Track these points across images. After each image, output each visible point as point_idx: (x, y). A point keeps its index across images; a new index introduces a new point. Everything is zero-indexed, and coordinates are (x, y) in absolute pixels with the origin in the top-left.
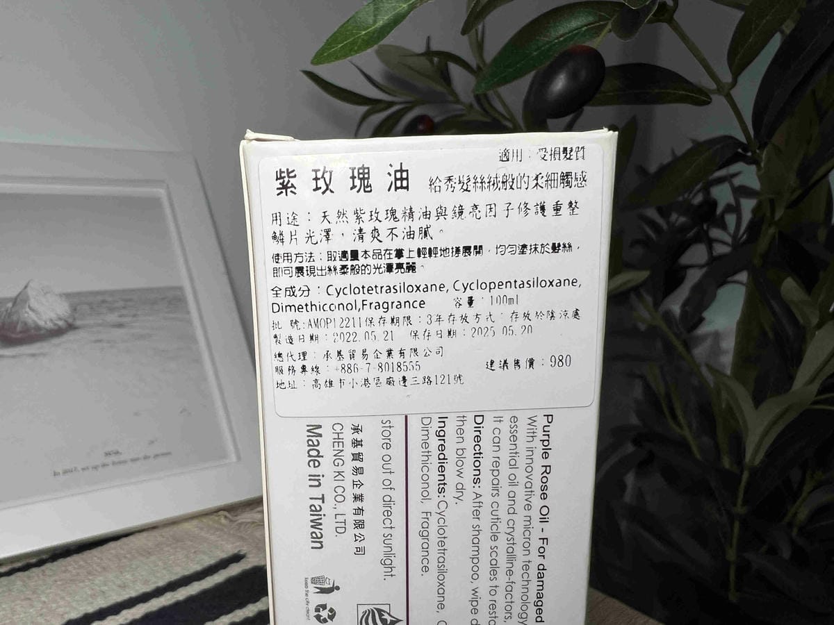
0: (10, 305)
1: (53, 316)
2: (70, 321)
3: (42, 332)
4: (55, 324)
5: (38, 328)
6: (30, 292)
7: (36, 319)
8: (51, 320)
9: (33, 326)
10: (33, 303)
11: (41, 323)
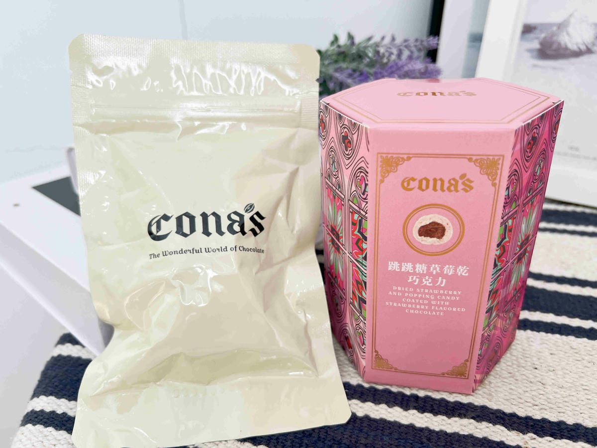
0: (555, 28)
1: (579, 40)
2: (590, 46)
3: (568, 52)
4: (579, 48)
5: (566, 48)
6: (572, 20)
7: (567, 41)
8: (577, 44)
9: (564, 47)
10: (570, 29)
11: (570, 46)
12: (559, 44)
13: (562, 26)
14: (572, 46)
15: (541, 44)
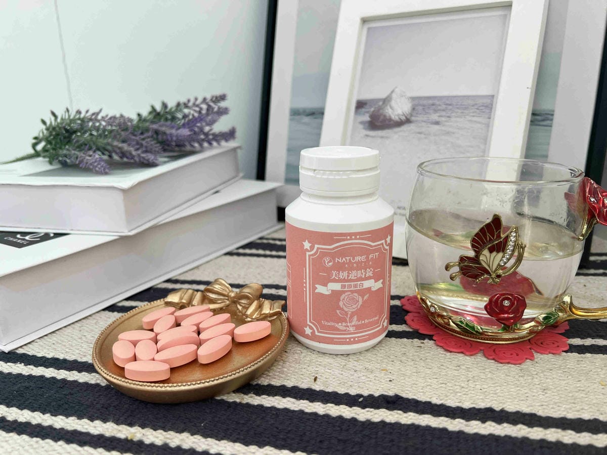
0: (381, 103)
1: (400, 112)
2: (408, 117)
3: (392, 122)
4: (401, 119)
5: (390, 120)
6: (394, 96)
7: (390, 113)
8: (398, 115)
9: (389, 118)
10: (393, 103)
11: (393, 117)
12: (385, 116)
13: (386, 101)
14: (395, 117)
15: (371, 117)
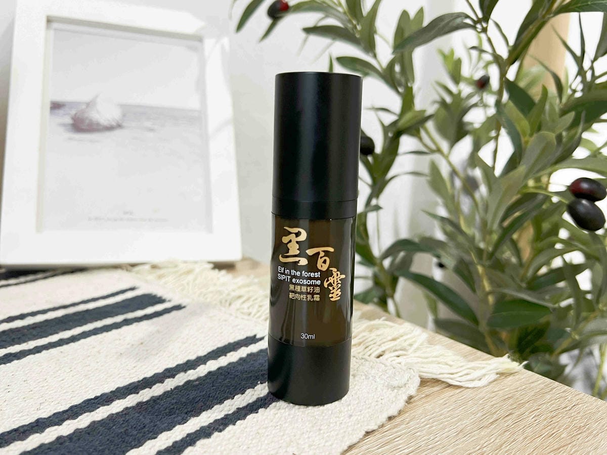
1: (109, 117)
2: (120, 122)
3: (100, 127)
4: (110, 124)
6: (99, 101)
8: (107, 120)
9: (96, 123)
10: (99, 108)
11: (101, 122)
12: (91, 120)
13: (90, 104)
14: (104, 122)
15: (73, 118)
